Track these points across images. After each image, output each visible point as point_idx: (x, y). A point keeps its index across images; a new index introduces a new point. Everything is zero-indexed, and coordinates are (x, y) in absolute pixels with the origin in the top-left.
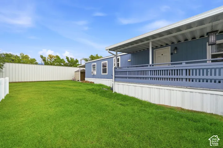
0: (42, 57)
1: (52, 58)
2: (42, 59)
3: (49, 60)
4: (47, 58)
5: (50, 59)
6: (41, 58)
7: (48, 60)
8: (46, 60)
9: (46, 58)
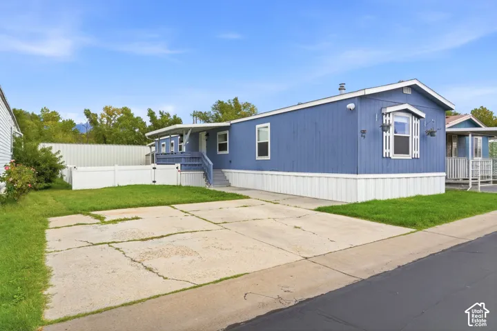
0: (88, 114)
1: (111, 116)
2: (87, 119)
3: (105, 120)
4: (99, 116)
5: (108, 119)
6: (85, 117)
7: (102, 122)
8: (98, 121)
9: (96, 115)
